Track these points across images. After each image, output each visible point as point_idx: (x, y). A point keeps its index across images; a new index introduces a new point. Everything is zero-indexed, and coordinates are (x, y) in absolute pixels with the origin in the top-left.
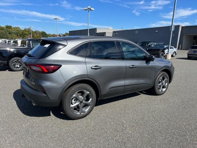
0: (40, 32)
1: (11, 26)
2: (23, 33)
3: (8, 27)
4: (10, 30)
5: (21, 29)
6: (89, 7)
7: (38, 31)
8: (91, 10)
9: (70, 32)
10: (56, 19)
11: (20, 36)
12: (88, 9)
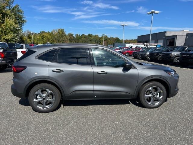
0: (114, 38)
1: (92, 35)
2: (100, 40)
3: (90, 35)
4: (91, 37)
5: (99, 36)
6: (153, 10)
7: (112, 38)
8: (155, 13)
9: (138, 37)
10: (123, 25)
11: (98, 42)
12: (152, 12)
